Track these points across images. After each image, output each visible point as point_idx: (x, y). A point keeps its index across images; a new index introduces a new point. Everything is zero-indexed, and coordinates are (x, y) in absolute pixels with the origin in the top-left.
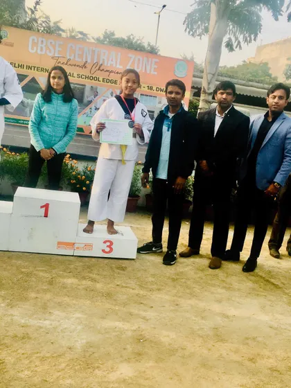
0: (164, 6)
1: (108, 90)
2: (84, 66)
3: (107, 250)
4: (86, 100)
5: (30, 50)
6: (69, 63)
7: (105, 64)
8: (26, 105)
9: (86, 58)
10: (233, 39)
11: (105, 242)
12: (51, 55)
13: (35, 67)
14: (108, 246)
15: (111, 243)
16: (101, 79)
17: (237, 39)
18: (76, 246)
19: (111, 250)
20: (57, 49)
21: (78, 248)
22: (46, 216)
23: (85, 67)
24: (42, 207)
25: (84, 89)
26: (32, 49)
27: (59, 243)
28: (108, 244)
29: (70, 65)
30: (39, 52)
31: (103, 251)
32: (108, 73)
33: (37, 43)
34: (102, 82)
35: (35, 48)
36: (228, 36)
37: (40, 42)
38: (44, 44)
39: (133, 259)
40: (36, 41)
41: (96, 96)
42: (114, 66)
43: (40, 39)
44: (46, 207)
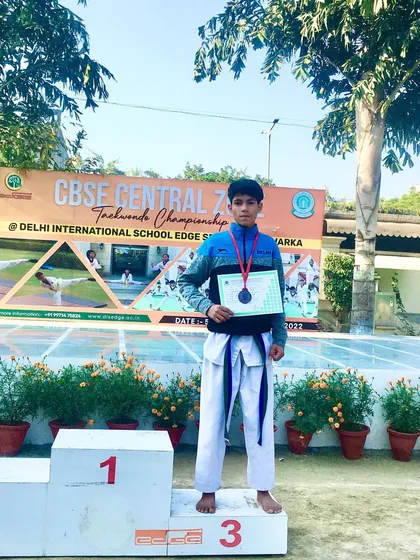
0: (276, 121)
1: (185, 250)
2: (144, 217)
3: (231, 539)
4: (150, 270)
5: (58, 202)
6: (119, 215)
7: (179, 210)
8: (55, 288)
9: (147, 203)
10: (397, 153)
11: (225, 524)
12: (91, 205)
13: (66, 227)
14: (230, 533)
15: (238, 526)
16: (173, 234)
17: (403, 151)
18: (171, 535)
19: (238, 540)
20: (100, 194)
21: (173, 540)
22: (111, 481)
23: (147, 219)
24: (102, 465)
25: (146, 252)
26: (61, 199)
27: (139, 533)
28: (231, 527)
29: (121, 217)
30: (71, 203)
31: (223, 542)
32: (183, 224)
33: (68, 190)
34: (174, 239)
35: (65, 197)
36: (388, 149)
37: (72, 187)
38: (79, 189)
39: (282, 555)
40: (65, 186)
41: (165, 262)
42: (193, 211)
43: (72, 183)
44: (111, 463)
